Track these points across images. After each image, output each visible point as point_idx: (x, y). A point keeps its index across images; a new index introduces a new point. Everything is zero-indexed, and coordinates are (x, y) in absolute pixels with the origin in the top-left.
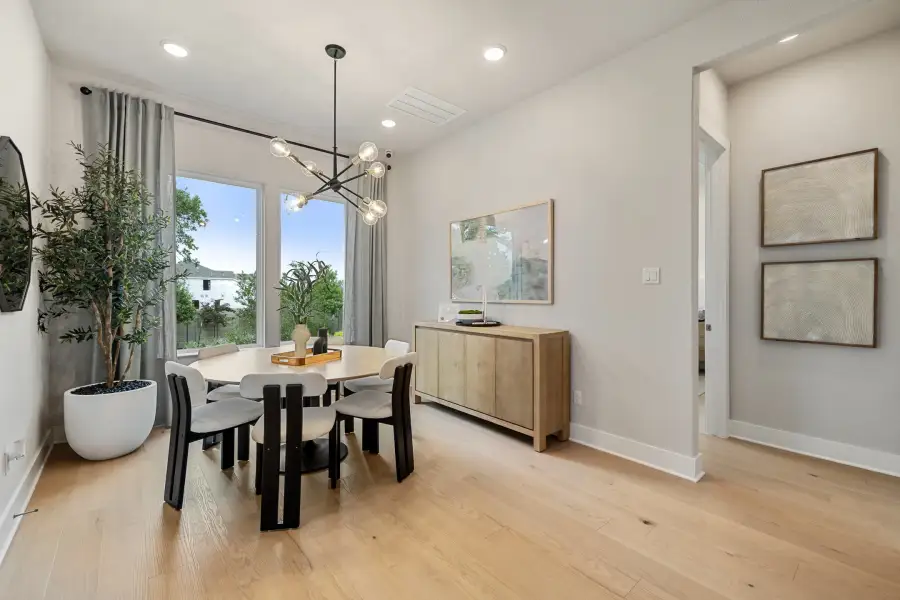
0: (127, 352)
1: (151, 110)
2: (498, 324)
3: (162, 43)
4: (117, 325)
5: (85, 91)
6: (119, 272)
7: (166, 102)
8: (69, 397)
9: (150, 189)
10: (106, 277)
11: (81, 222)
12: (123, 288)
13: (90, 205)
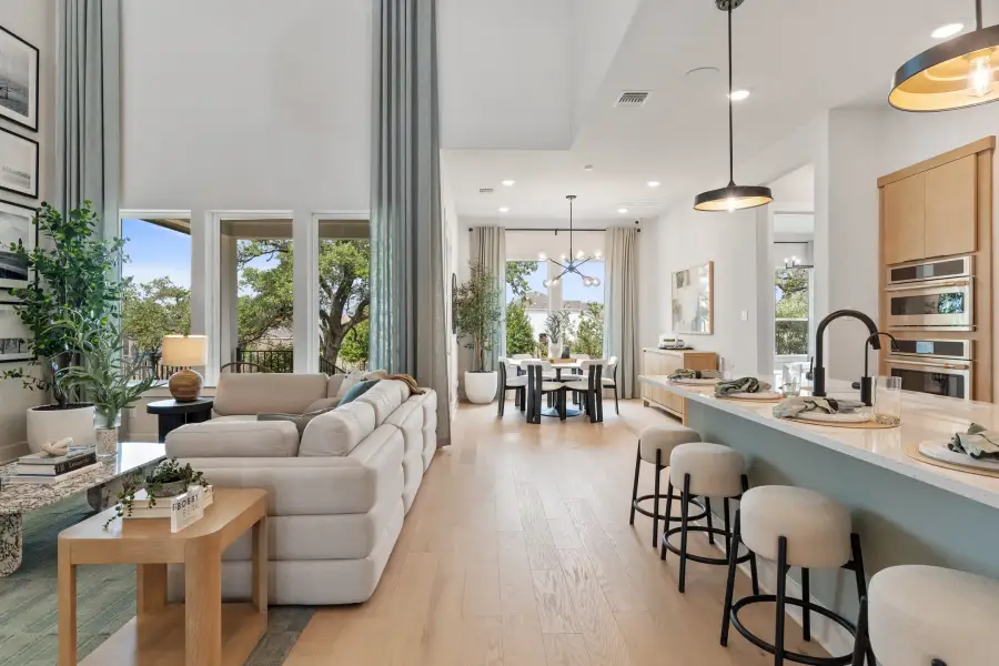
0: (486, 356)
1: (496, 230)
2: (691, 349)
3: (498, 208)
4: (482, 342)
5: (471, 230)
6: (483, 317)
7: (501, 225)
8: (467, 374)
9: (495, 275)
10: (478, 320)
11: (470, 294)
12: (484, 325)
13: (473, 287)
